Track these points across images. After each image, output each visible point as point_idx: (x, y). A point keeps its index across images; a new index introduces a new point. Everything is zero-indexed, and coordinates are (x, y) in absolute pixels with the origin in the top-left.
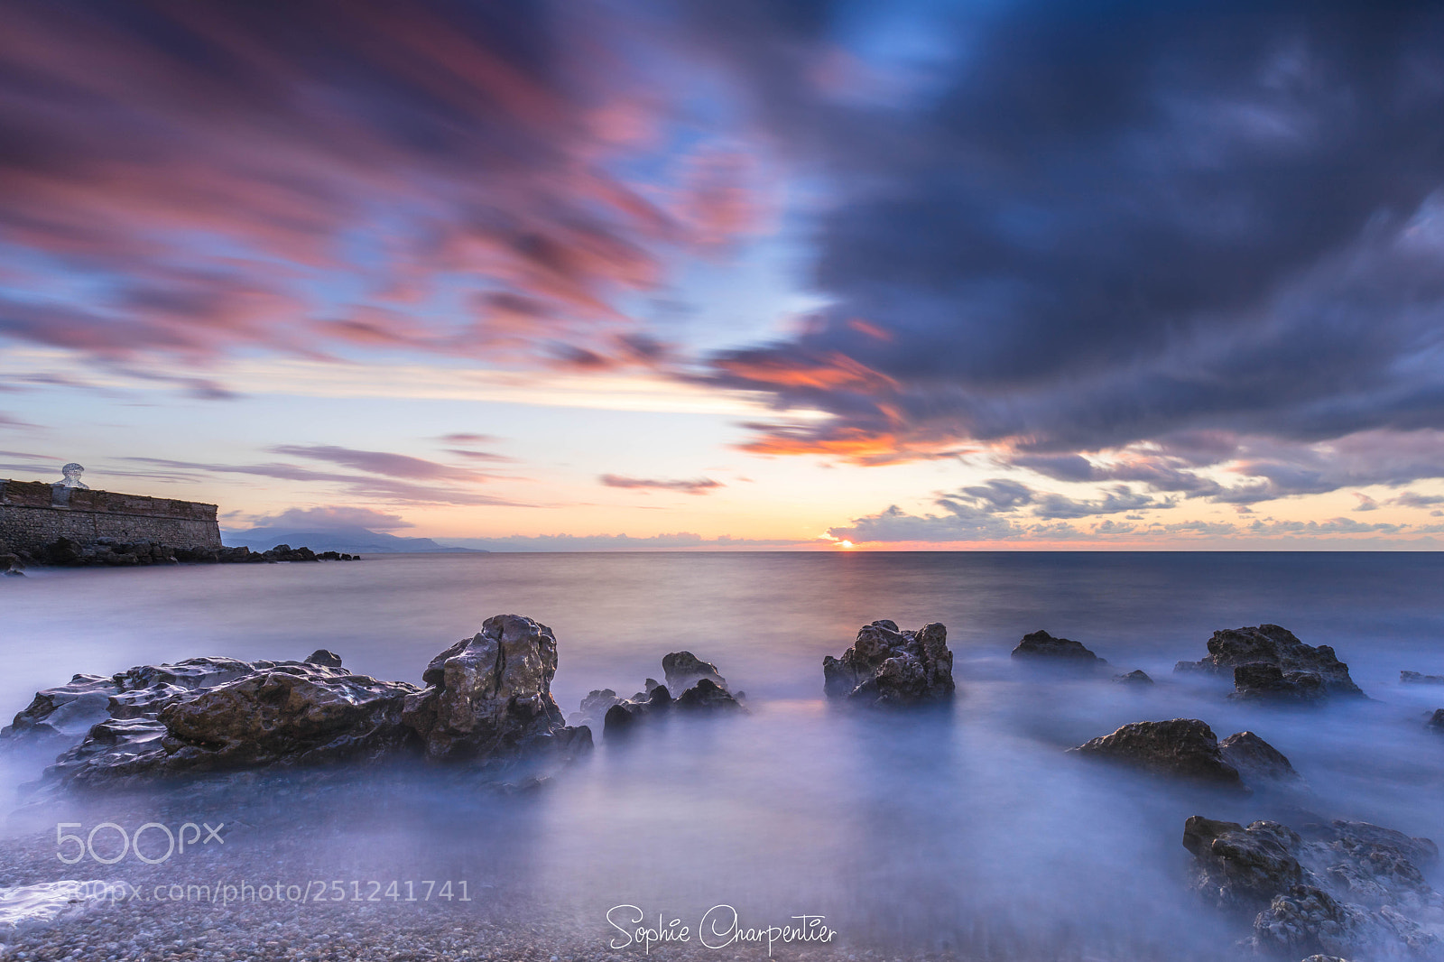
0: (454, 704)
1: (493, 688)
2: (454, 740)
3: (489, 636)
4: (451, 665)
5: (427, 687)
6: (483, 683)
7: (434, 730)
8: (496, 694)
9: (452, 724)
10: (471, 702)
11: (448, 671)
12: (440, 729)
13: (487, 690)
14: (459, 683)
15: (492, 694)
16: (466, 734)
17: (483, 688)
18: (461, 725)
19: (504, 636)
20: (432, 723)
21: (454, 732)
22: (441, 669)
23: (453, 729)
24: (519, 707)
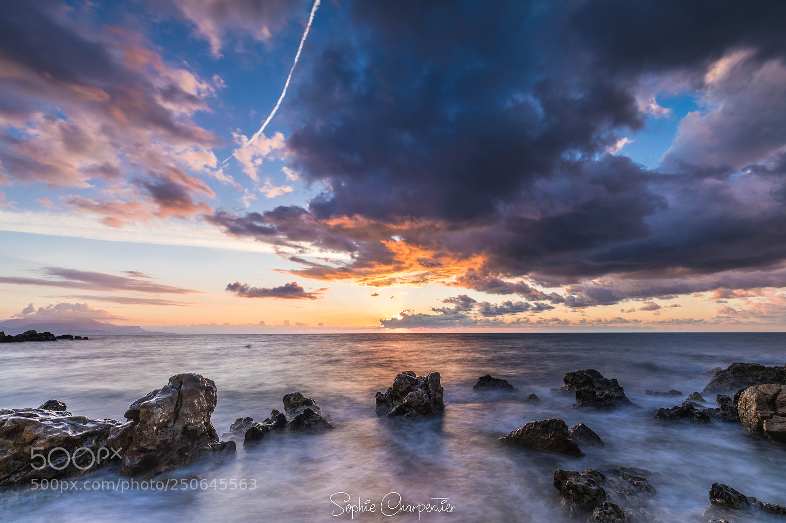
0: (145, 432)
1: (173, 420)
2: (142, 455)
3: (172, 387)
4: (145, 406)
5: (127, 421)
6: (166, 417)
7: (130, 449)
8: (174, 423)
9: (143, 444)
10: (157, 430)
11: (143, 410)
12: (133, 449)
13: (168, 421)
14: (149, 418)
15: (172, 423)
16: (152, 451)
17: (166, 420)
18: (149, 445)
19: (183, 386)
20: (128, 445)
21: (143, 450)
22: (138, 409)
23: (142, 448)
24: (189, 431)
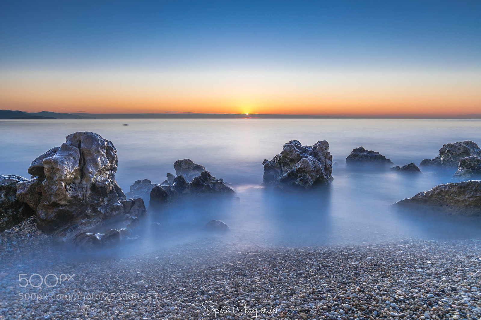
0: (53, 187)
1: (79, 176)
2: (56, 210)
3: (71, 145)
4: (47, 163)
5: (32, 178)
6: (72, 174)
7: (41, 204)
8: (81, 180)
9: (53, 199)
10: (66, 186)
11: (45, 166)
12: (45, 203)
13: (75, 178)
14: (55, 173)
15: (79, 180)
16: (65, 205)
17: (72, 177)
18: (60, 200)
19: (82, 145)
20: (39, 200)
21: (56, 205)
22: (40, 165)
23: (54, 202)
24: (98, 188)
